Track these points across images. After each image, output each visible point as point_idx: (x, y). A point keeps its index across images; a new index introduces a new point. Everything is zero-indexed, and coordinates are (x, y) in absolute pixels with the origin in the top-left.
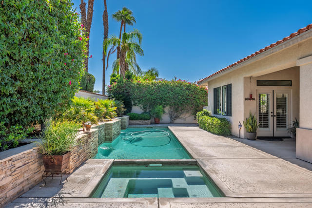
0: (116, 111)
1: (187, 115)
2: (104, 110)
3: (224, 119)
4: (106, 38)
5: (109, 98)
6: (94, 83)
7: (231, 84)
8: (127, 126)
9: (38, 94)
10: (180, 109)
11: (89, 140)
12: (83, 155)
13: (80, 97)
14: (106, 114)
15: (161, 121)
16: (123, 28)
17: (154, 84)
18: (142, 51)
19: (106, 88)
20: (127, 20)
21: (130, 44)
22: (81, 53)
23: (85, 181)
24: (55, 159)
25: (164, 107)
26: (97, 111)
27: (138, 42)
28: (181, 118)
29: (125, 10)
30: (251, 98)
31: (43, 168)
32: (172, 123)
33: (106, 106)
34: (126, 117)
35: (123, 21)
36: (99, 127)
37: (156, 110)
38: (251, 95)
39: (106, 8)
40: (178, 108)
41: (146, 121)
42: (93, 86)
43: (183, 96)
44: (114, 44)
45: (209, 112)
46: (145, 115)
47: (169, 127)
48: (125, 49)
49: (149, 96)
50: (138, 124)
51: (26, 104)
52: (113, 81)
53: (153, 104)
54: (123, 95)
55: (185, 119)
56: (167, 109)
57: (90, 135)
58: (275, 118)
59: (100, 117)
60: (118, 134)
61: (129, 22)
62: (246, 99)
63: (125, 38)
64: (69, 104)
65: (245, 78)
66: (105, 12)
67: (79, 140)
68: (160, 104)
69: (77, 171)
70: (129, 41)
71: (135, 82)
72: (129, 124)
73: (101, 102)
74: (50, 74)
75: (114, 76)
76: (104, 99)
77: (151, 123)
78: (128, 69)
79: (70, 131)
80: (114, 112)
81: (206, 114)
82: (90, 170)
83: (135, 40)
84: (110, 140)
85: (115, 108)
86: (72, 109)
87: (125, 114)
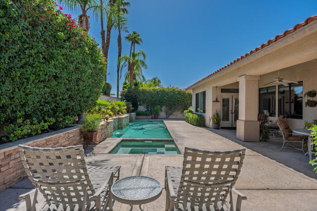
0: (126, 109)
1: (178, 113)
2: (118, 108)
3: (201, 115)
4: (120, 55)
5: (122, 100)
6: (111, 89)
7: (205, 91)
8: (134, 119)
9: (79, 98)
10: (173, 108)
11: (108, 127)
12: (104, 135)
13: (102, 100)
14: (119, 111)
15: (159, 117)
16: (133, 47)
17: (154, 90)
18: (146, 66)
19: (119, 93)
20: (135, 40)
21: (137, 61)
22: (103, 72)
23: (106, 148)
24: (89, 135)
25: (161, 106)
26: (113, 109)
27: (143, 59)
28: (174, 115)
29: (135, 34)
30: (217, 101)
31: (83, 139)
32: (167, 118)
33: (119, 105)
34: (133, 114)
35: (132, 42)
36: (114, 119)
37: (156, 108)
38: (217, 99)
39: (120, 33)
40: (172, 107)
41: (148, 117)
42: (110, 91)
43: (175, 99)
44: (126, 60)
45: (193, 110)
46: (147, 112)
47: (164, 121)
48: (134, 64)
49: (150, 98)
50: (142, 119)
51: (73, 104)
52: (125, 87)
53: (154, 104)
54: (132, 98)
55: (177, 116)
56: (164, 108)
57: (108, 123)
58: (233, 115)
59: (115, 113)
60: (127, 125)
61: (138, 43)
62: (213, 101)
63: (134, 56)
64: (95, 104)
65: (213, 88)
66: (120, 36)
67: (102, 125)
68: (159, 105)
69: (101, 143)
70: (136, 58)
71: (141, 88)
72: (136, 119)
73: (115, 103)
74: (85, 86)
75: (125, 84)
76: (117, 100)
77: (152, 118)
78: (136, 79)
79: (98, 119)
80: (125, 110)
81: (190, 112)
82: (109, 143)
83: (141, 58)
84: (121, 128)
85: (126, 107)
86: (97, 108)
87: (133, 111)
